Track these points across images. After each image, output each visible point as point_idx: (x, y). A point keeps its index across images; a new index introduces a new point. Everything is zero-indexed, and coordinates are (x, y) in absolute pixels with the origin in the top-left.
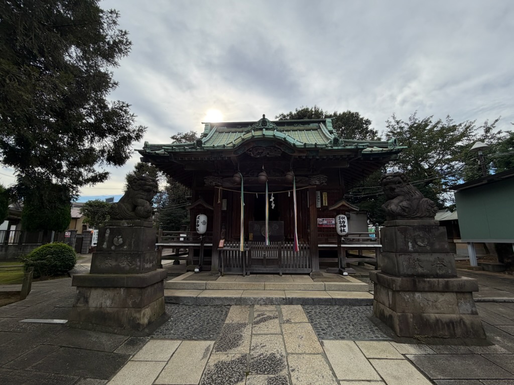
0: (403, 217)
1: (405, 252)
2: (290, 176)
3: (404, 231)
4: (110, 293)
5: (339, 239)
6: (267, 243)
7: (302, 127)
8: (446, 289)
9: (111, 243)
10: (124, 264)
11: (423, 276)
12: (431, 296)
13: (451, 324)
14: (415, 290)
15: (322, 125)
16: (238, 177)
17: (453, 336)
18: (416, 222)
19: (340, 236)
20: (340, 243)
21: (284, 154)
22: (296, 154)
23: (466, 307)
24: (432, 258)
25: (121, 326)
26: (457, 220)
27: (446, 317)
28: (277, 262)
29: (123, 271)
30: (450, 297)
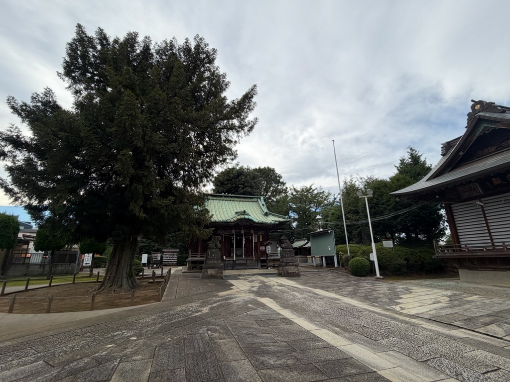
0: (285, 248)
1: (285, 257)
2: (252, 232)
3: (285, 252)
4: (214, 270)
5: (267, 255)
6: (244, 257)
7: (250, 200)
8: (293, 265)
9: (211, 256)
10: (215, 262)
11: (288, 263)
12: (290, 267)
13: (293, 273)
14: (286, 266)
15: (259, 200)
16: (233, 231)
17: (293, 275)
18: (288, 250)
19: (267, 254)
20: (267, 257)
21: (251, 224)
22: (255, 224)
23: (296, 269)
24: (290, 258)
25: (218, 278)
26: (310, 247)
27: (292, 271)
28: (245, 264)
29: (216, 264)
30: (294, 267)
